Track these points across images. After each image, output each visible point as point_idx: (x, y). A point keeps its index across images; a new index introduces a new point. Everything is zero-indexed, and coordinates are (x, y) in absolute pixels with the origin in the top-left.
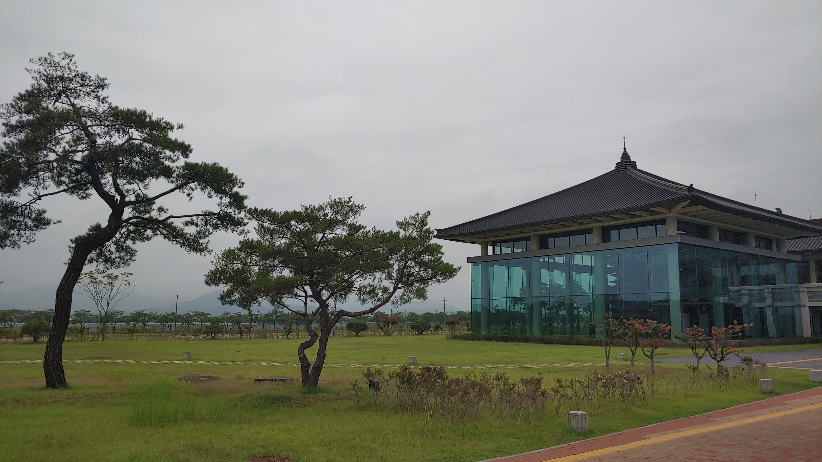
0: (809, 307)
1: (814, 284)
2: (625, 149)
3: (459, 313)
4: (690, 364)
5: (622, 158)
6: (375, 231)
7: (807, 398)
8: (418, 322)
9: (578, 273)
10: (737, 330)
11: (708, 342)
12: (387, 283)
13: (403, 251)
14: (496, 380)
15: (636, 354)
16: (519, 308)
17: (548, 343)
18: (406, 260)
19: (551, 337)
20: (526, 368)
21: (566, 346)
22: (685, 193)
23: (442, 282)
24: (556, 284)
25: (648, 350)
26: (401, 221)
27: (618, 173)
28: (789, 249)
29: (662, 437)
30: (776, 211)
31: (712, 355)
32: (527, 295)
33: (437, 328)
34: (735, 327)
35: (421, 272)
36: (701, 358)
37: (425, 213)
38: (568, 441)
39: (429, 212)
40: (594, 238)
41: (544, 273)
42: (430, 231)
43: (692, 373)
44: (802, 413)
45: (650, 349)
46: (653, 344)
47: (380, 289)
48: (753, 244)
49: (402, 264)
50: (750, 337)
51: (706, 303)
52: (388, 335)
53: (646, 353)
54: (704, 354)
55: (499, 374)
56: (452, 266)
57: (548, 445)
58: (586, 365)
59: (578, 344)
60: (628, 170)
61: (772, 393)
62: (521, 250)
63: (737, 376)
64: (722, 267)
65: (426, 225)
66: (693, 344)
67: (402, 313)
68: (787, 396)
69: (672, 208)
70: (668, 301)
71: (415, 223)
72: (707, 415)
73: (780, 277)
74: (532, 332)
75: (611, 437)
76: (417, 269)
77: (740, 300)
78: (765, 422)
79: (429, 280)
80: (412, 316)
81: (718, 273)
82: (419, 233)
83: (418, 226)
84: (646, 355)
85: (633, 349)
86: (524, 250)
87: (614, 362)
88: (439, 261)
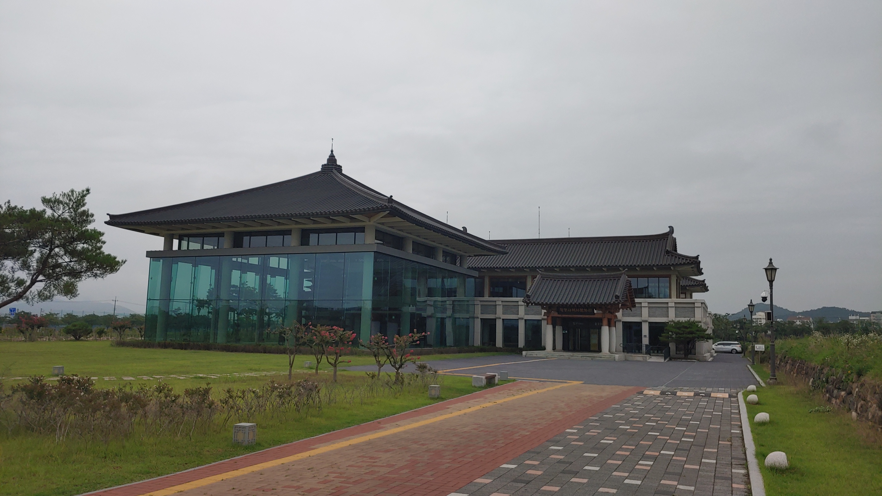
0: (481, 319)
1: (486, 298)
2: (332, 151)
3: (133, 316)
4: (369, 372)
5: (328, 160)
6: (9, 206)
7: (467, 402)
8: (75, 326)
9: (273, 276)
10: (416, 338)
11: (389, 350)
12: (23, 275)
13: (47, 236)
14: (157, 391)
15: (321, 362)
16: (204, 312)
17: (232, 351)
18: (51, 247)
19: (237, 345)
20: (201, 378)
21: (252, 354)
22: (385, 203)
23: (99, 276)
24: (250, 287)
25: (332, 359)
26: (48, 197)
27: (323, 175)
28: (470, 266)
29: (331, 446)
30: (462, 229)
31: (392, 363)
32: (214, 297)
33: (101, 333)
34: (415, 335)
35: (72, 264)
36: (382, 366)
37: (83, 191)
38: (231, 456)
39: (88, 190)
40: (293, 241)
41: (236, 275)
42: (88, 214)
43: (370, 380)
44: (459, 416)
45: (334, 357)
46: (337, 351)
47: (13, 282)
48: (441, 258)
49: (46, 251)
50: (430, 346)
51: (395, 312)
52: (32, 340)
53: (330, 360)
54: (385, 361)
55: (161, 385)
56: (115, 258)
57: (207, 461)
58: (268, 374)
59: (265, 352)
60: (333, 173)
61: (439, 398)
62: (212, 247)
63: (411, 383)
64: (413, 278)
65: (84, 205)
66: (376, 352)
67: (56, 315)
68: (451, 401)
69: (371, 217)
70: (360, 309)
71: (68, 201)
72: (377, 422)
73: (460, 291)
74: (215, 339)
75: (279, 449)
76: (67, 260)
77: (425, 310)
78: (427, 426)
79: (83, 274)
80: (70, 318)
81: (408, 283)
82: (72, 214)
83: (72, 206)
84: (330, 363)
85: (319, 357)
86: (216, 248)
87: (298, 371)
88: (98, 251)
